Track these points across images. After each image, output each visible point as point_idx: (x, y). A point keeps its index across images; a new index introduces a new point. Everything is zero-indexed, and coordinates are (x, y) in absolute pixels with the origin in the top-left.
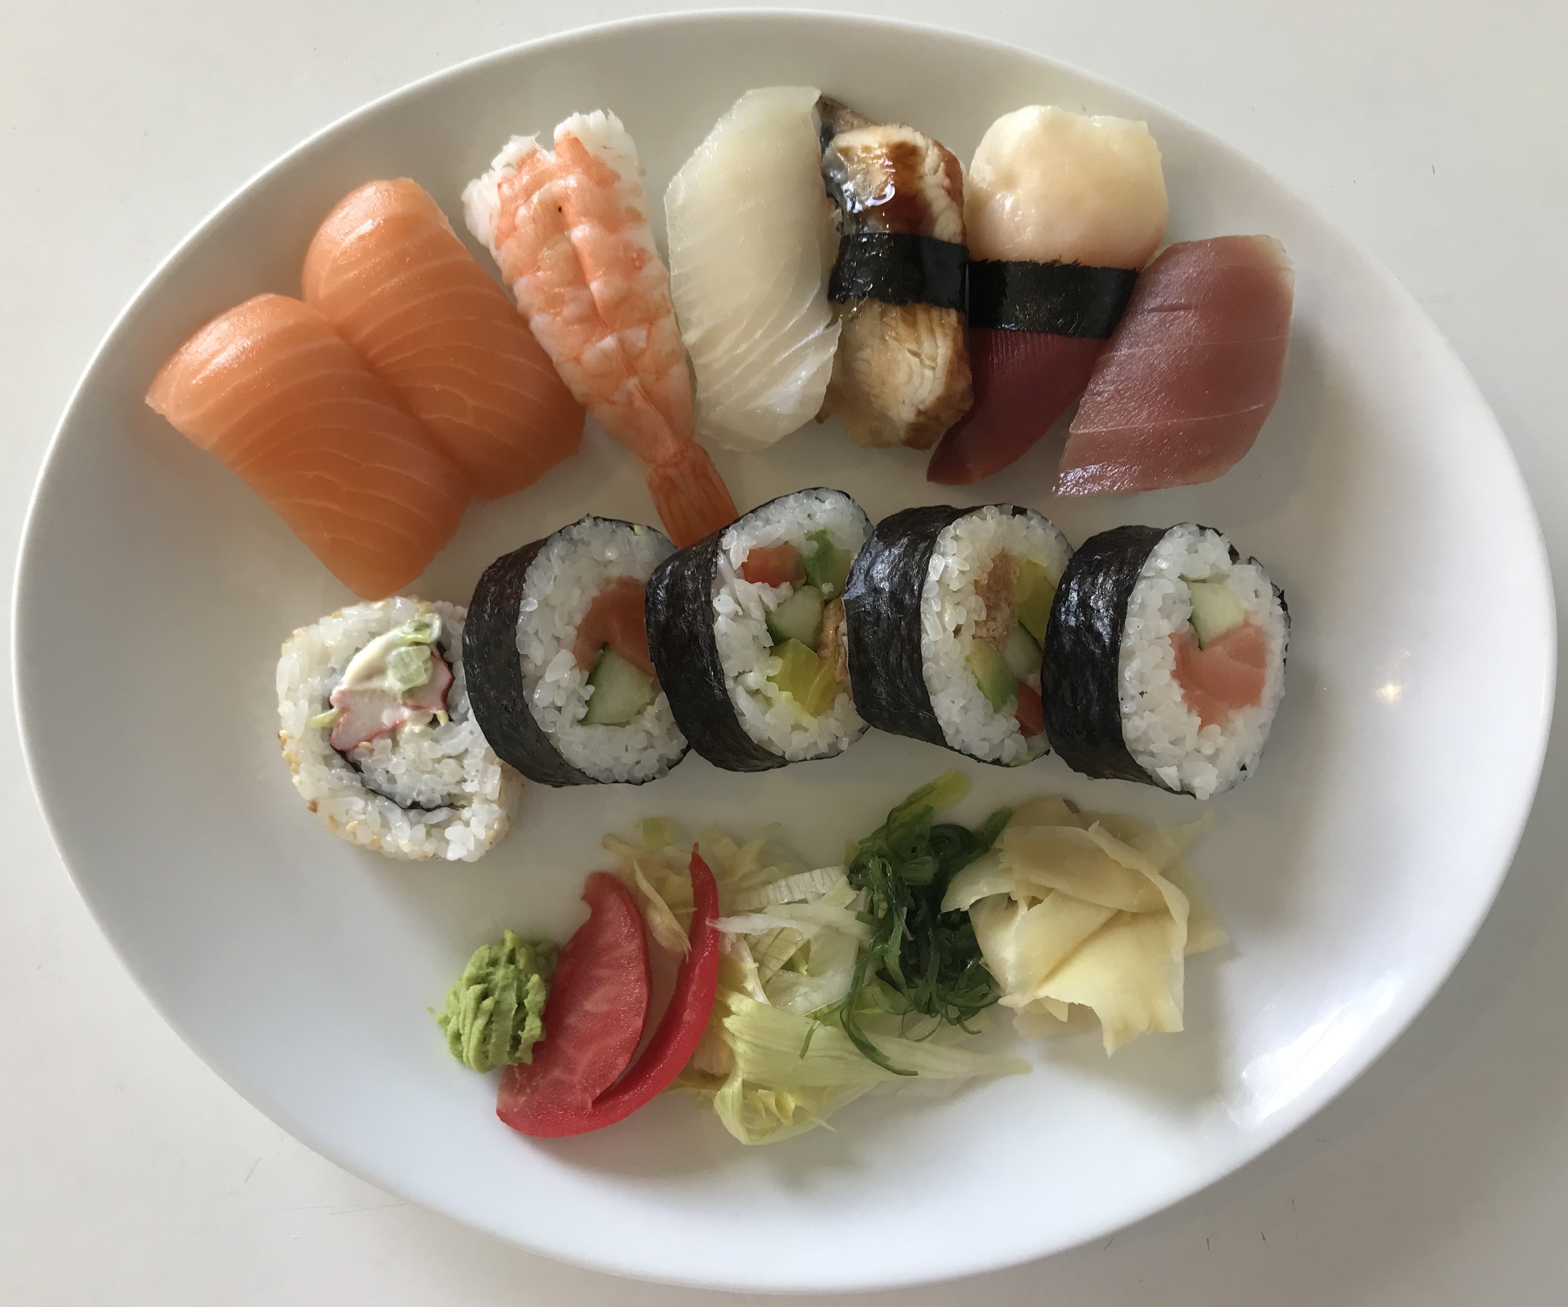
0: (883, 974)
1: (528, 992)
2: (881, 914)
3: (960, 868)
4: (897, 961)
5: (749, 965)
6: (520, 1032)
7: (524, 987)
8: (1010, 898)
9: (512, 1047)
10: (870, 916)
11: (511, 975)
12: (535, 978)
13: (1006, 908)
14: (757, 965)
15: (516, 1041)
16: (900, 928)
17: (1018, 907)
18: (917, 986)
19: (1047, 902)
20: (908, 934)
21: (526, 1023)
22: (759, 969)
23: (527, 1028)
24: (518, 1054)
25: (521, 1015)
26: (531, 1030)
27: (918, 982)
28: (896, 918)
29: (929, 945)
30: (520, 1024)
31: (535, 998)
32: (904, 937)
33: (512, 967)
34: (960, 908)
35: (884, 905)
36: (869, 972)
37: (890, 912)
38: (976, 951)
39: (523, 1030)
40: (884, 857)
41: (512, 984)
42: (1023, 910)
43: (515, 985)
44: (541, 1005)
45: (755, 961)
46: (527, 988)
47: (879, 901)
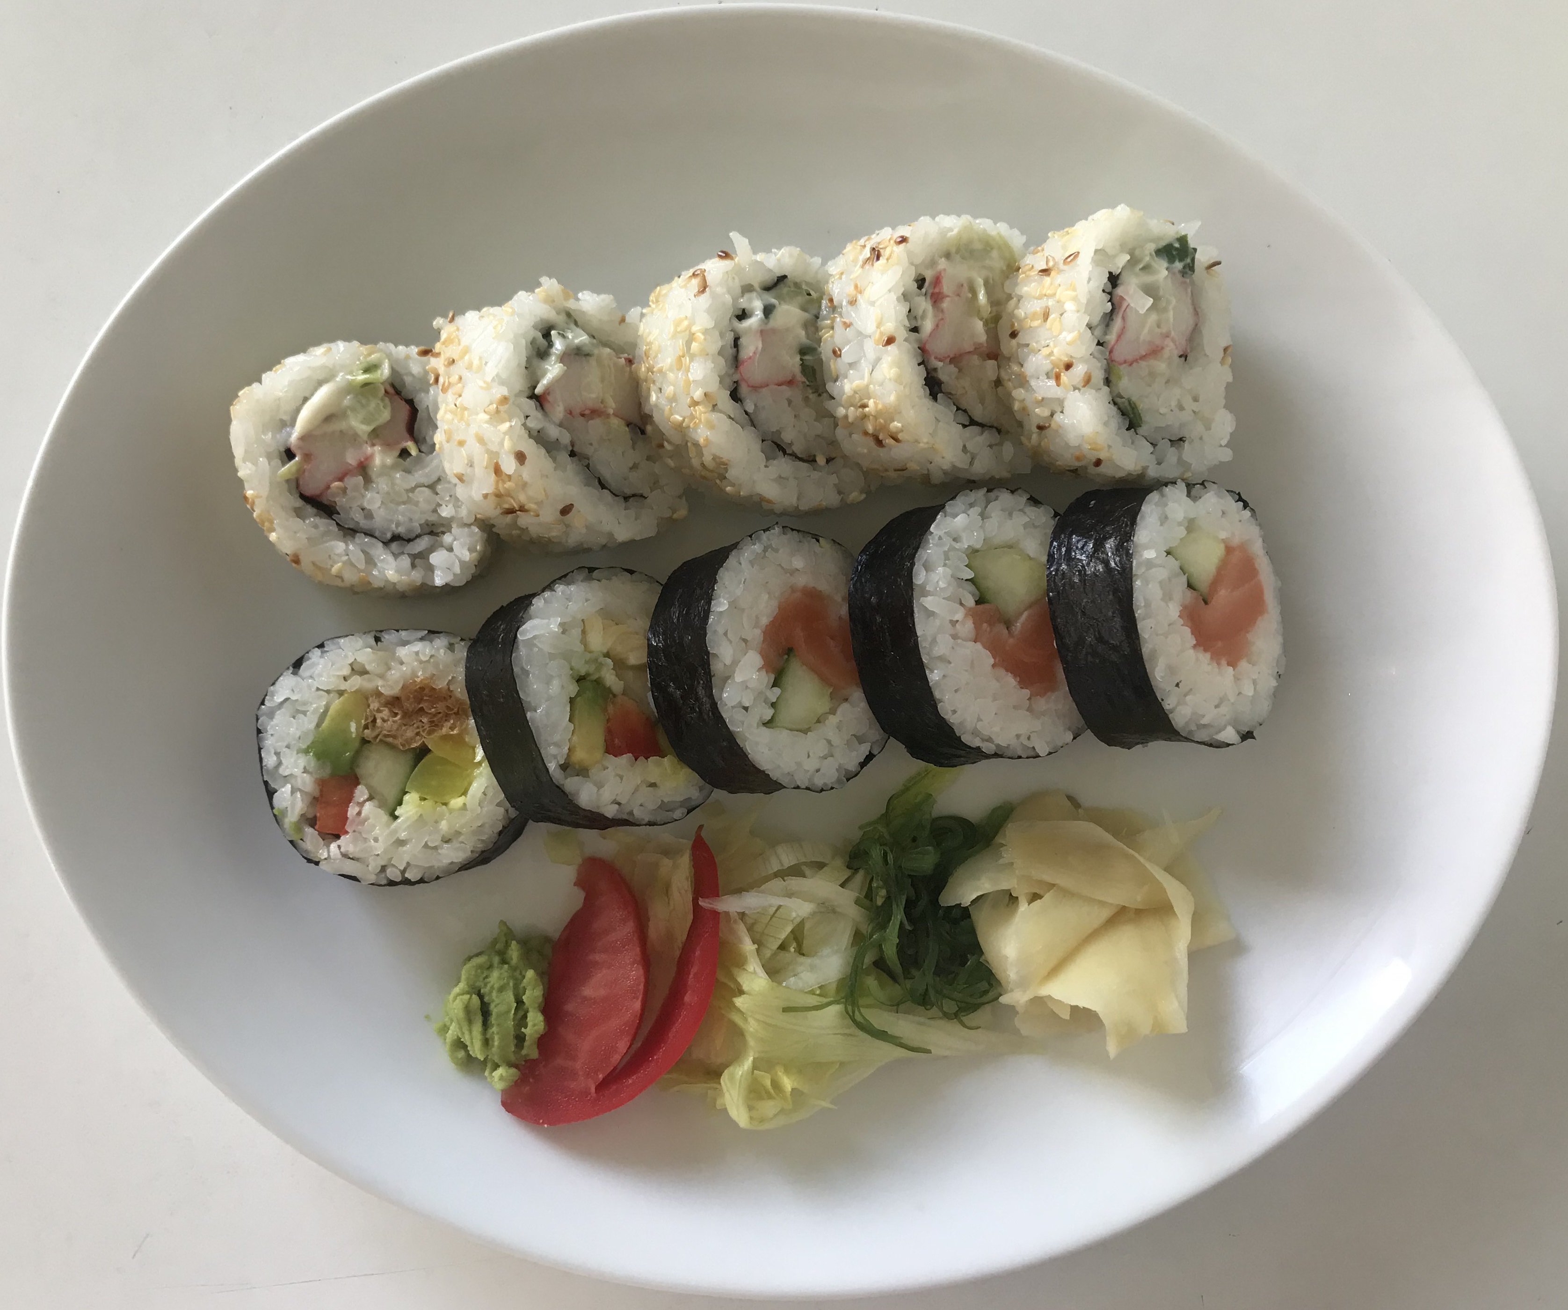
0: (880, 964)
1: (525, 989)
2: (880, 902)
3: (963, 860)
4: (895, 949)
5: (748, 947)
6: (523, 1030)
7: (521, 983)
8: (1011, 894)
9: (516, 1046)
10: (867, 902)
11: (506, 975)
12: (530, 974)
13: (1007, 905)
14: (756, 946)
15: (520, 1039)
16: (898, 916)
17: (1018, 904)
18: (913, 978)
19: (1047, 897)
20: (906, 922)
21: (528, 1018)
22: (758, 950)
23: (530, 1024)
24: (524, 1052)
25: (521, 1013)
26: (534, 1025)
27: (914, 972)
28: (894, 906)
29: (928, 936)
30: (522, 1021)
31: (533, 994)
32: (901, 923)
33: (506, 966)
34: (961, 904)
35: (883, 892)
36: (868, 959)
37: (888, 899)
38: (976, 948)
39: (526, 1028)
40: (885, 845)
41: (508, 984)
42: (1023, 907)
43: (511, 984)
44: (541, 999)
45: (754, 943)
46: (522, 985)
47: (878, 887)
